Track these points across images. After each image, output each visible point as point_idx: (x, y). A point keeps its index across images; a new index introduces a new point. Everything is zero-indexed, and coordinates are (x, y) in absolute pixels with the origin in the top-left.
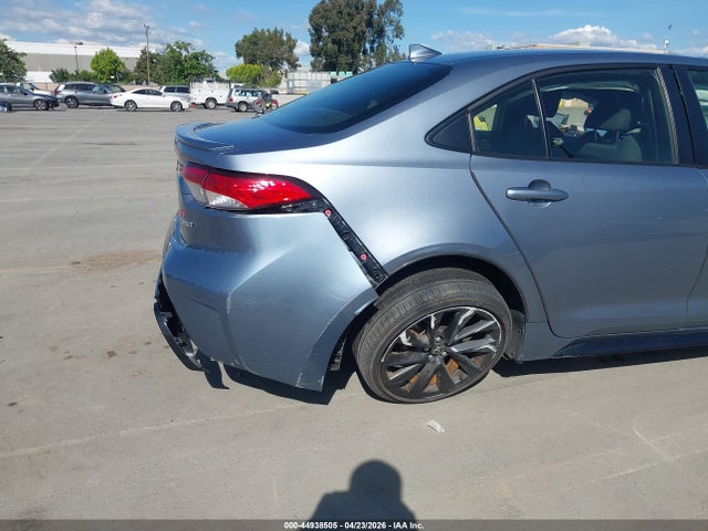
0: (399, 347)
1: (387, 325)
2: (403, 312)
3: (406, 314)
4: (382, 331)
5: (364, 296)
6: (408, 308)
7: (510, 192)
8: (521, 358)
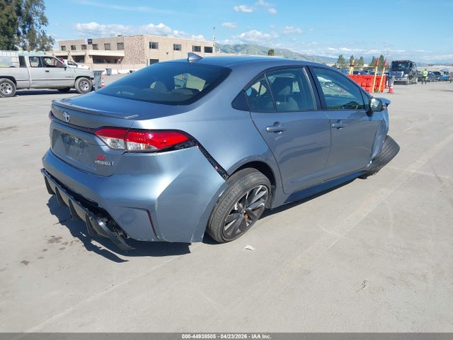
0: (233, 211)
1: (229, 201)
2: (237, 193)
3: (239, 193)
4: (228, 204)
5: (223, 186)
6: (239, 190)
7: (268, 129)
8: (273, 207)
